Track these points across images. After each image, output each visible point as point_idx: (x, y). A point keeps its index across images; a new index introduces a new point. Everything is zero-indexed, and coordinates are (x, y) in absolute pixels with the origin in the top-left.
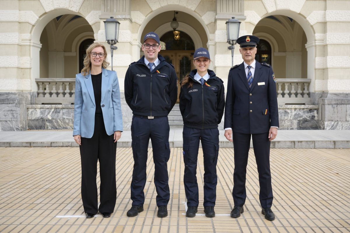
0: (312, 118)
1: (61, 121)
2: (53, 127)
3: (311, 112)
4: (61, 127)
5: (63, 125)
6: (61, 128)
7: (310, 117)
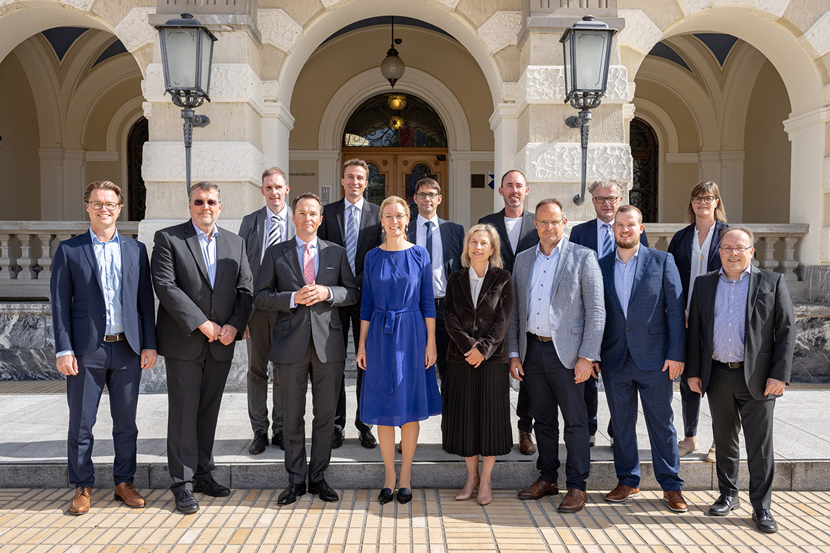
0: (816, 345)
1: (40, 354)
2: (15, 373)
3: (812, 327)
4: (42, 373)
5: (47, 368)
6: (41, 377)
7: (811, 341)
